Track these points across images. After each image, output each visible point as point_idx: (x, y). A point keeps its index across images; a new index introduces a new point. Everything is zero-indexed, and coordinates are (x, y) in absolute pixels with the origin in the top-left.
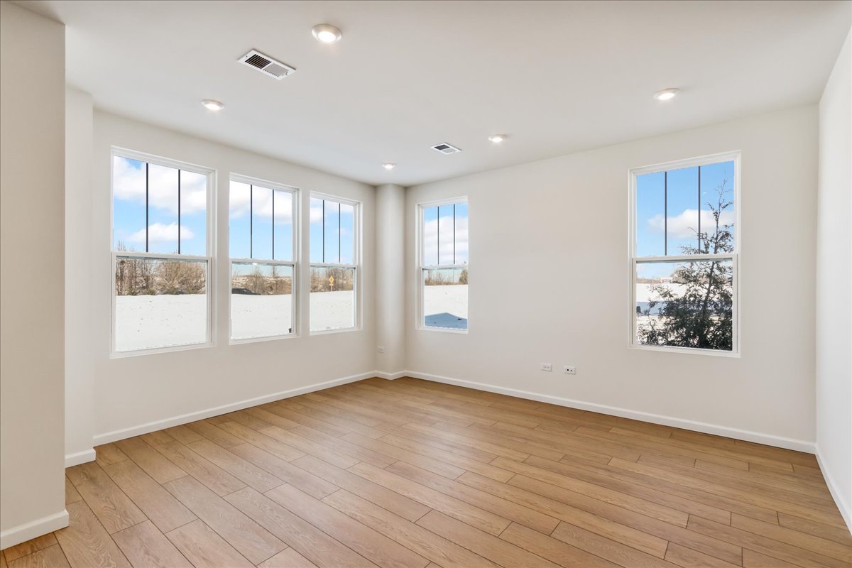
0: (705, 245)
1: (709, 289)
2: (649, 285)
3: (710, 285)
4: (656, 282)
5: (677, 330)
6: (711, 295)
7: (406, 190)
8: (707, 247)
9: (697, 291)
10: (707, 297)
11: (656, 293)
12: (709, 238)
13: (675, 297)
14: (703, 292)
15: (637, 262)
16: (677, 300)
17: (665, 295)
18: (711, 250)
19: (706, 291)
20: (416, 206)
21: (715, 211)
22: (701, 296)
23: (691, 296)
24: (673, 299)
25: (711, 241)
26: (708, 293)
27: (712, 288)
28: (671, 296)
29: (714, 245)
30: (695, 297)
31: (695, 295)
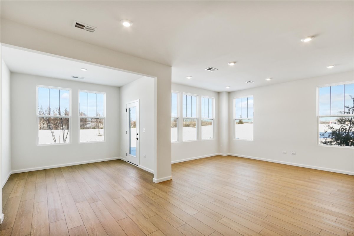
0: (349, 110)
1: (350, 126)
2: (324, 124)
3: (351, 125)
4: (327, 123)
5: (336, 140)
6: (351, 128)
7: (229, 93)
8: (349, 111)
9: (344, 127)
10: (349, 129)
11: (327, 128)
12: (350, 107)
13: (335, 129)
14: (348, 127)
15: (320, 117)
16: (336, 130)
17: (331, 128)
18: (351, 112)
19: (349, 127)
20: (233, 99)
21: (352, 98)
22: (347, 129)
23: (342, 129)
24: (334, 130)
25: (351, 108)
26: (350, 127)
27: (351, 126)
28: (333, 129)
29: (352, 110)
30: (344, 129)
31: (344, 128)
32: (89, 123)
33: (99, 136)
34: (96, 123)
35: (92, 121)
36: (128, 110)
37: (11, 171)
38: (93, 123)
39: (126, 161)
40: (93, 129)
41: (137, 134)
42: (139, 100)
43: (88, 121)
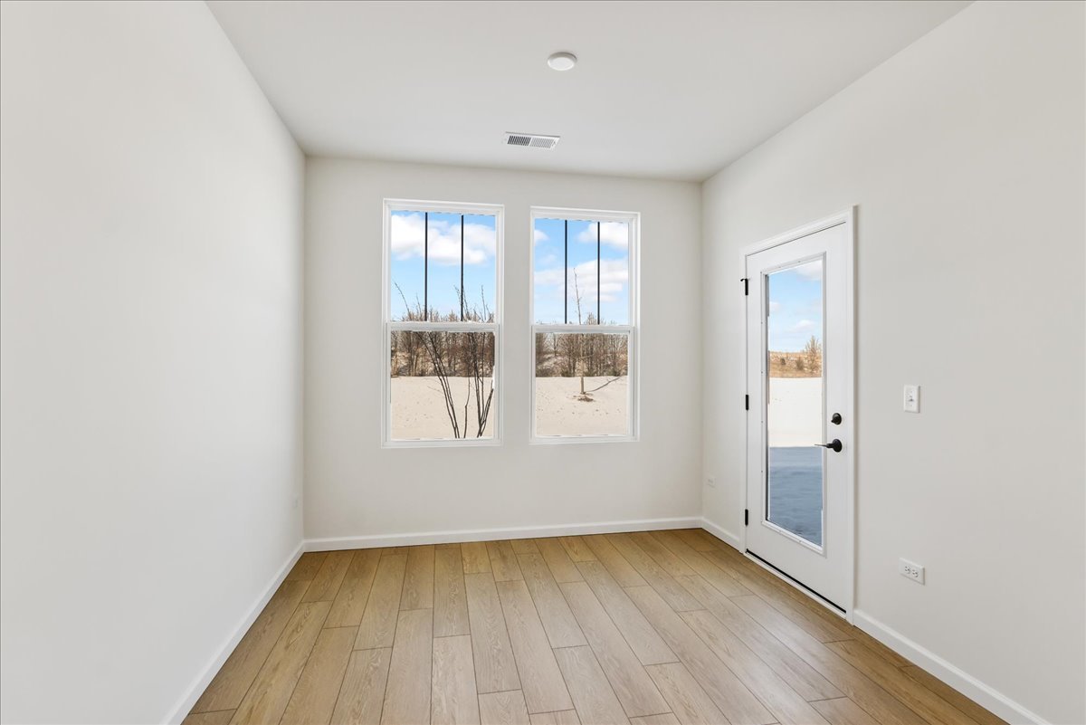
32: (549, 358)
33: (581, 400)
34: (566, 358)
35: (556, 352)
36: (756, 286)
37: (304, 542)
38: (559, 358)
39: (742, 550)
40: (563, 375)
41: (837, 420)
42: (856, 209)
43: (547, 353)
